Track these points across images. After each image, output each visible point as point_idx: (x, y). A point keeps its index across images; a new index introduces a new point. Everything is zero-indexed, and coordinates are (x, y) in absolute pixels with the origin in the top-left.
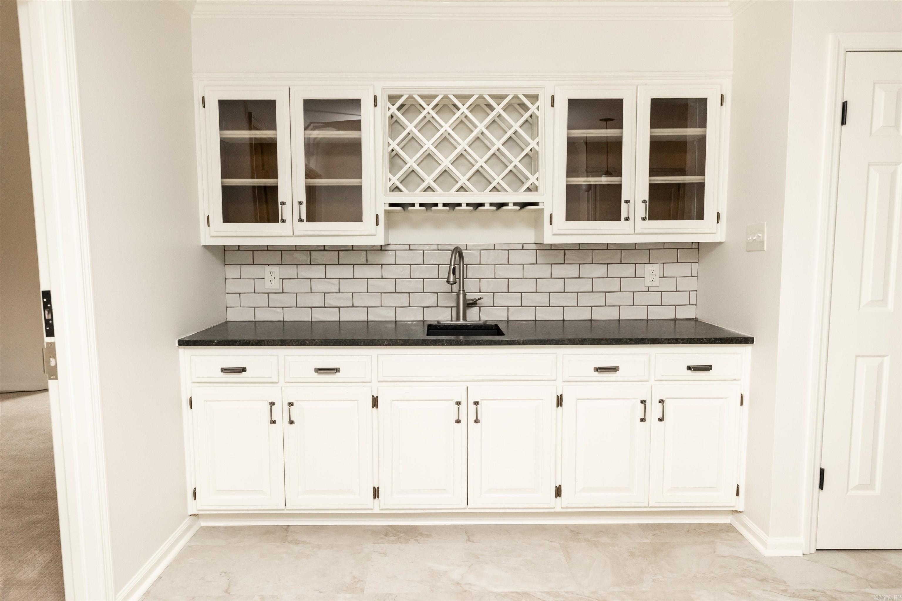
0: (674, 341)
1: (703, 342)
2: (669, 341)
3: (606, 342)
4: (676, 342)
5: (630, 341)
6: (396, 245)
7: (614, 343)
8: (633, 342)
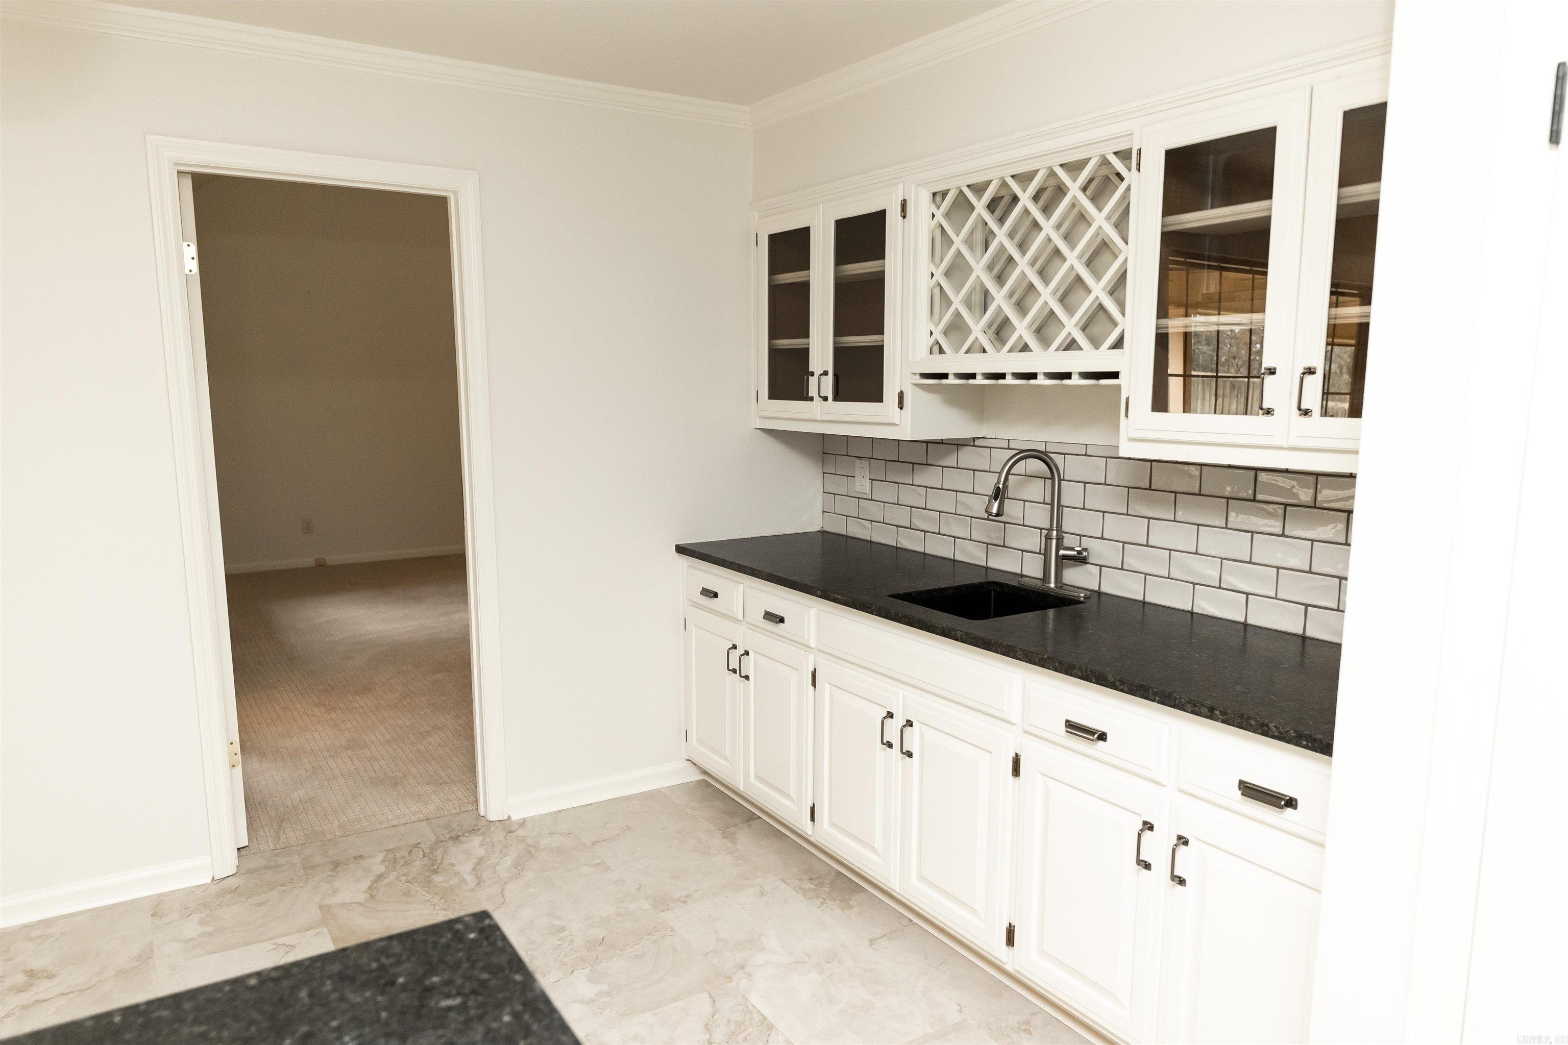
0: (1206, 710)
1: (1270, 733)
2: (1196, 709)
3: (1080, 675)
4: (1209, 714)
5: (1121, 685)
6: (992, 438)
7: (1094, 680)
8: (1126, 689)
